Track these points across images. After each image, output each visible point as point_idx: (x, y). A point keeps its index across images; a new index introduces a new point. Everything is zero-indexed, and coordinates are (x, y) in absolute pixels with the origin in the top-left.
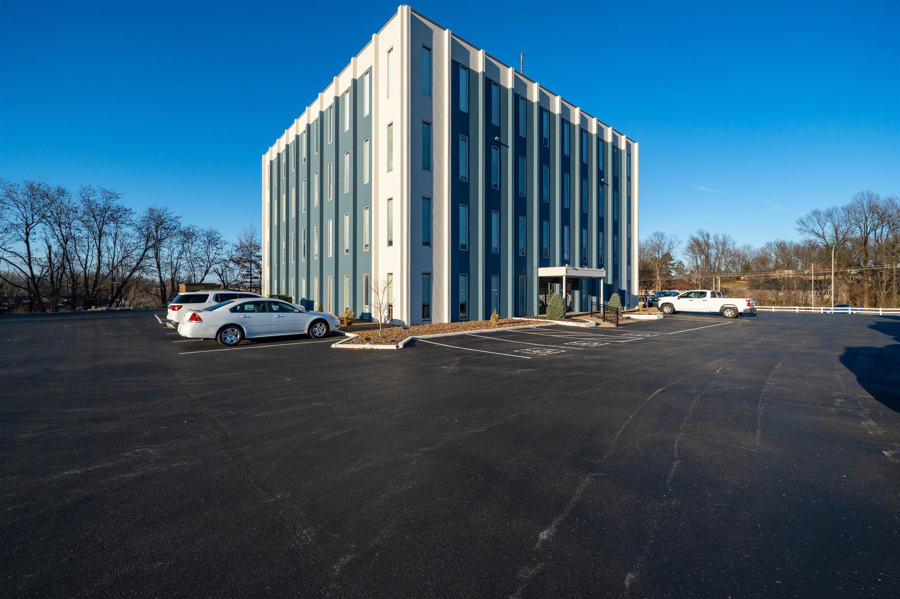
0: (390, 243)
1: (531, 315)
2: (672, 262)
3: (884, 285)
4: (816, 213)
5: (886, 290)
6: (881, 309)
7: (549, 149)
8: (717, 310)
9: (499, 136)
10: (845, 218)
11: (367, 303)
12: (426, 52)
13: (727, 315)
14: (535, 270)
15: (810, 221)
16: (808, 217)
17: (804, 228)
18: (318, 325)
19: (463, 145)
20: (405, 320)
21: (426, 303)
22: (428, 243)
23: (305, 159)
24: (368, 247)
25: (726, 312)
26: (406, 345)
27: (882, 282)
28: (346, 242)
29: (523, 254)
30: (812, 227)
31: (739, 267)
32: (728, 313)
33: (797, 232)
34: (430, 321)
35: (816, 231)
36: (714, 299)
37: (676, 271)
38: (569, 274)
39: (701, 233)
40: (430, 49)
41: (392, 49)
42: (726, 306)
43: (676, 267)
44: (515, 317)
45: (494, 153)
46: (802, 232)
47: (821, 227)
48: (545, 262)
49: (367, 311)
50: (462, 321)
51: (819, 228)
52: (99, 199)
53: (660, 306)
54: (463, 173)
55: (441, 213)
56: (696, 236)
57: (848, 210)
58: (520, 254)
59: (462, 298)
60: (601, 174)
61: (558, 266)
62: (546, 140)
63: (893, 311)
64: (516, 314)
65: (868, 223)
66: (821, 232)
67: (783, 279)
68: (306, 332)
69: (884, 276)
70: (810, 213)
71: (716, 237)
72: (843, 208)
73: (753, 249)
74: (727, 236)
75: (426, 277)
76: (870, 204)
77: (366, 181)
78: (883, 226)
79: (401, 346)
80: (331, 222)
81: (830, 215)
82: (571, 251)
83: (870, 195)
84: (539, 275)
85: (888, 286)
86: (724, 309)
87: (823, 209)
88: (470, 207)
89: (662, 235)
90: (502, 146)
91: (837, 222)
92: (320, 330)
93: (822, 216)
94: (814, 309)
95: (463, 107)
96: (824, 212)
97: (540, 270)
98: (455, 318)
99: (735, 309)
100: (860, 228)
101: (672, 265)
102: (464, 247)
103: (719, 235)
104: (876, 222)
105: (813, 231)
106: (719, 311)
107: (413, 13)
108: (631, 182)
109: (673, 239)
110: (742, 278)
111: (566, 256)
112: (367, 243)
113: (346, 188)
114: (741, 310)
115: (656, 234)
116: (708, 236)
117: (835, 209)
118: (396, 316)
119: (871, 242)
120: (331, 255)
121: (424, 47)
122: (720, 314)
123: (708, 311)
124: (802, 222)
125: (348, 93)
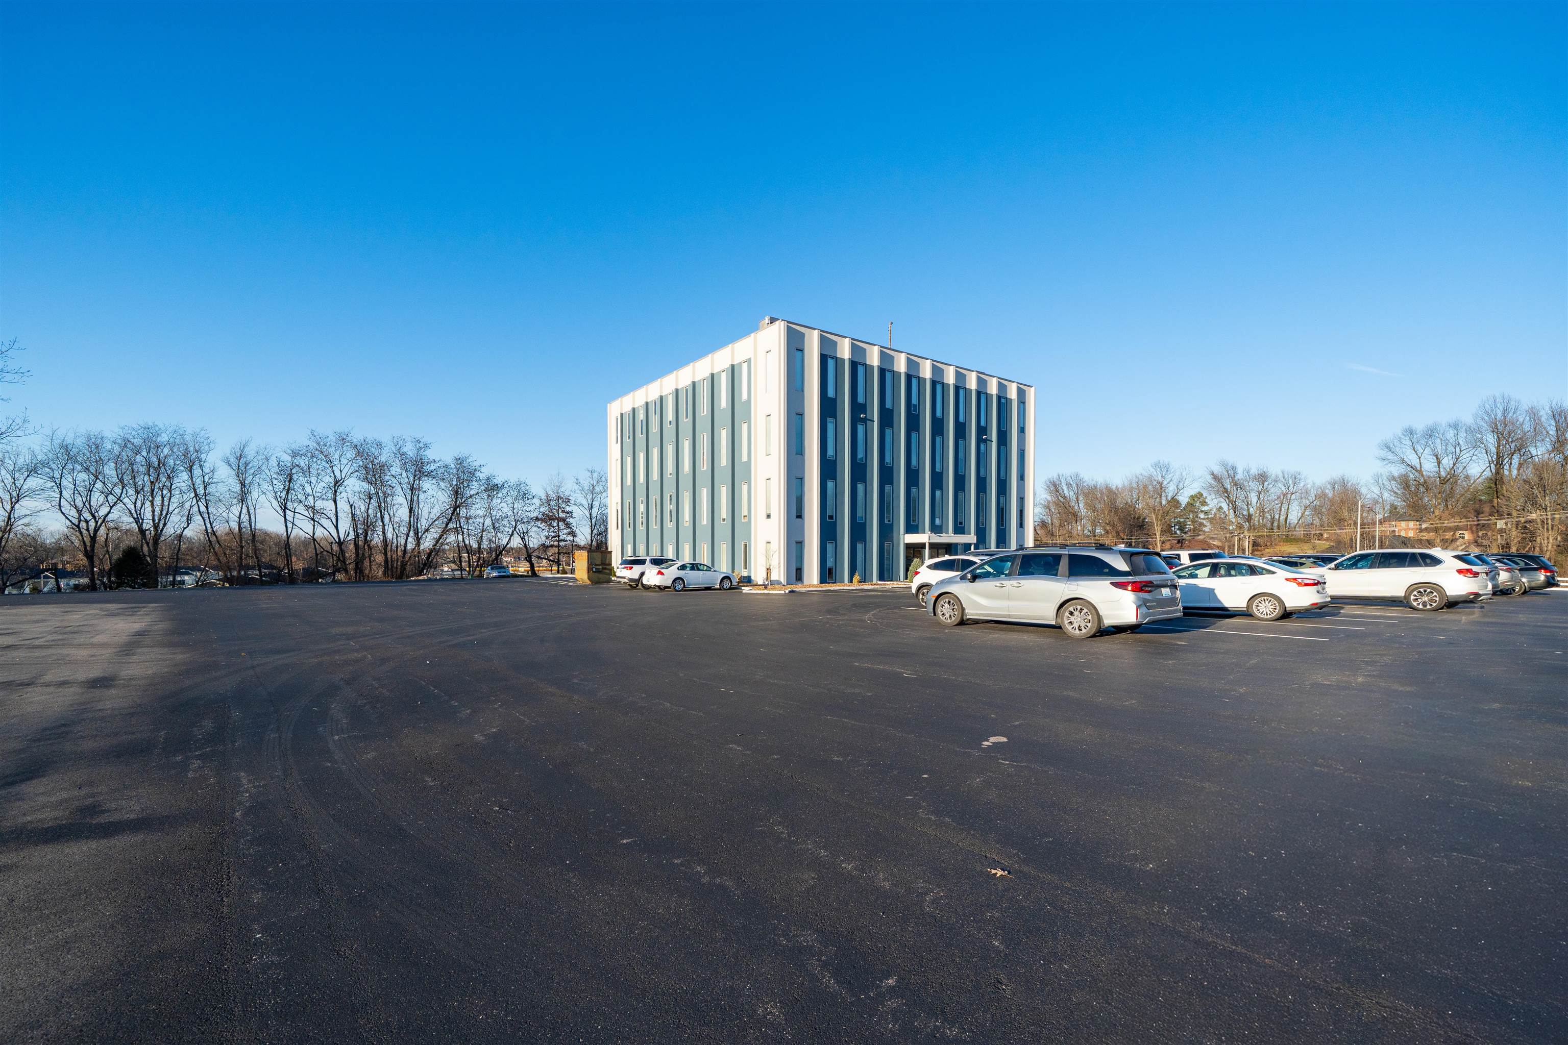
0: (768, 516)
1: (898, 580)
2: (1205, 508)
4: (1411, 432)
7: (918, 415)
9: (866, 414)
11: (745, 568)
12: (799, 353)
14: (901, 537)
15: (1400, 445)
16: (1397, 439)
17: (1389, 457)
18: (725, 580)
19: (830, 427)
20: (783, 580)
21: (799, 566)
22: (800, 516)
23: (670, 422)
24: (747, 518)
26: (790, 592)
28: (724, 511)
29: (889, 521)
30: (1401, 455)
33: (1380, 464)
34: (802, 582)
35: (1407, 462)
37: (1211, 523)
38: (932, 541)
39: (1224, 465)
40: (802, 350)
41: (770, 349)
43: (1213, 516)
44: (880, 581)
45: (860, 429)
46: (1387, 462)
47: (1417, 454)
48: (912, 528)
49: (745, 574)
50: (829, 583)
51: (1414, 455)
52: (410, 450)
54: (830, 452)
55: (811, 490)
56: (1217, 470)
58: (886, 522)
59: (830, 563)
60: (982, 431)
61: (927, 534)
62: (915, 406)
64: (881, 578)
66: (1415, 462)
68: (717, 585)
70: (1400, 431)
75: (799, 544)
77: (745, 458)
79: (787, 592)
80: (705, 491)
81: (1430, 433)
82: (943, 517)
83: (1507, 401)
84: (906, 542)
87: (1420, 426)
88: (838, 482)
89: (1167, 467)
90: (868, 421)
92: (727, 584)
93: (1420, 437)
95: (831, 393)
96: (1423, 431)
97: (906, 536)
98: (823, 581)
101: (1206, 513)
102: (831, 517)
103: (1251, 468)
105: (1403, 460)
108: (1025, 434)
109: (1184, 474)
111: (938, 521)
112: (746, 514)
113: (723, 459)
115: (1157, 465)
116: (1232, 468)
117: (1439, 426)
118: (774, 577)
120: (705, 522)
121: (797, 349)
124: (1388, 447)
125: (725, 372)
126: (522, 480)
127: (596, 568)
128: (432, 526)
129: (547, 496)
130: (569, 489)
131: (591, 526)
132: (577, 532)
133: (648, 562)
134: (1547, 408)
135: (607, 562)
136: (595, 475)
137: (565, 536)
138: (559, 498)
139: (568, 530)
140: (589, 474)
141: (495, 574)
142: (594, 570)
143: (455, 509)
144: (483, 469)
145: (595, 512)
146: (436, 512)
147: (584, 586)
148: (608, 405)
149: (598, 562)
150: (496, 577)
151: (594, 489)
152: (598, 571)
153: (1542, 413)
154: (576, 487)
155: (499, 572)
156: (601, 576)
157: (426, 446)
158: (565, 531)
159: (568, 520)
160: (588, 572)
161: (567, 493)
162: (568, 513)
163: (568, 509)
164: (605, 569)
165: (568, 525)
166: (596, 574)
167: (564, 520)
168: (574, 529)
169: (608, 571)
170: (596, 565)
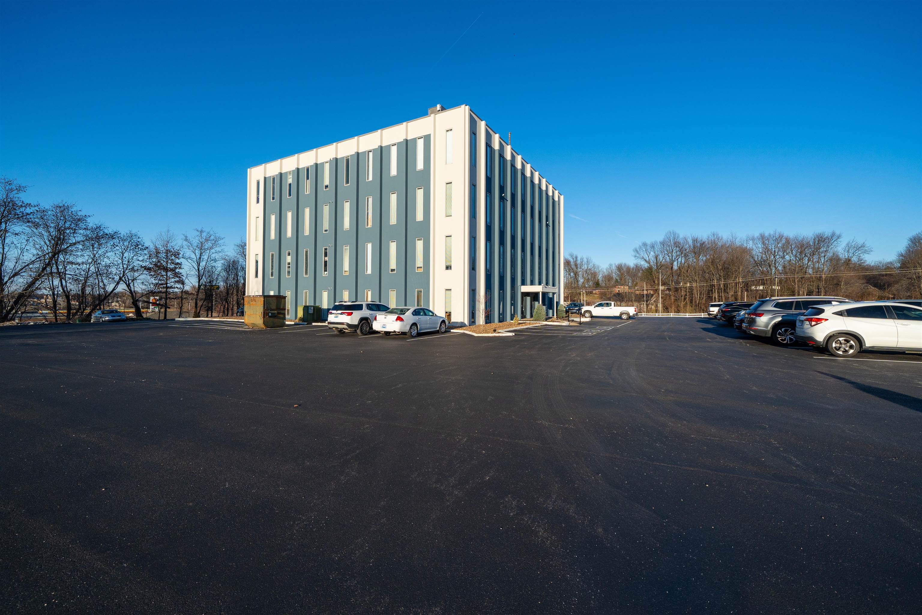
3: (683, 298)
4: (645, 244)
5: (684, 302)
6: (687, 314)
7: (524, 201)
8: (618, 314)
9: (504, 194)
10: (661, 250)
13: (623, 318)
14: (519, 287)
15: (642, 251)
16: (640, 247)
17: (638, 255)
19: (488, 200)
20: (466, 322)
22: (474, 268)
24: (421, 269)
25: (623, 316)
27: (682, 296)
29: (513, 275)
30: (642, 255)
31: (591, 283)
32: (624, 317)
33: (633, 258)
35: (645, 259)
36: (616, 307)
38: (543, 291)
40: (475, 134)
41: (451, 130)
42: (622, 312)
45: (502, 205)
46: (636, 258)
48: (523, 283)
51: (647, 256)
53: (583, 313)
54: (488, 219)
55: (480, 248)
57: (663, 243)
60: (547, 218)
61: (537, 285)
62: (523, 195)
63: (697, 315)
65: (673, 254)
66: (647, 259)
67: (626, 293)
68: (438, 329)
69: (683, 291)
70: (641, 244)
71: (582, 259)
72: (660, 243)
73: (601, 268)
74: (589, 259)
75: (473, 292)
76: (674, 241)
77: (420, 218)
78: (682, 257)
80: (370, 245)
81: (653, 247)
82: (534, 275)
84: (522, 291)
85: (685, 299)
86: (622, 314)
87: (649, 242)
88: (492, 243)
90: (505, 200)
91: (657, 252)
92: (443, 328)
93: (648, 247)
94: (661, 315)
95: (489, 173)
96: (649, 244)
97: (522, 287)
99: (628, 314)
100: (669, 257)
102: (488, 271)
104: (678, 253)
105: (643, 258)
106: (619, 315)
107: (472, 113)
110: (594, 292)
112: (420, 266)
113: (393, 219)
114: (631, 314)
116: (576, 258)
117: (656, 243)
119: (675, 267)
120: (369, 272)
121: (473, 133)
122: (620, 317)
123: (612, 315)
124: (637, 251)
125: (396, 147)
126: (133, 232)
127: (271, 313)
128: (24, 270)
129: (156, 248)
130: (177, 244)
131: (199, 276)
132: (186, 281)
133: (364, 307)
134: (691, 238)
135: (282, 307)
136: (204, 235)
137: (172, 284)
138: (168, 251)
139: (177, 279)
140: (198, 233)
141: (107, 318)
142: (270, 314)
143: (54, 256)
144: (89, 220)
145: (203, 264)
146: (28, 257)
147: (261, 332)
148: (249, 169)
149: (274, 307)
150: (109, 321)
151: (202, 246)
152: (273, 316)
153: (689, 240)
154: (185, 243)
155: (112, 316)
156: (276, 320)
157: (19, 189)
158: (173, 280)
159: (177, 270)
160: (264, 317)
161: (177, 248)
162: (178, 264)
163: (177, 261)
164: (279, 313)
165: (176, 275)
166: (272, 319)
167: (173, 270)
168: (184, 278)
169: (282, 316)
170: (272, 310)
